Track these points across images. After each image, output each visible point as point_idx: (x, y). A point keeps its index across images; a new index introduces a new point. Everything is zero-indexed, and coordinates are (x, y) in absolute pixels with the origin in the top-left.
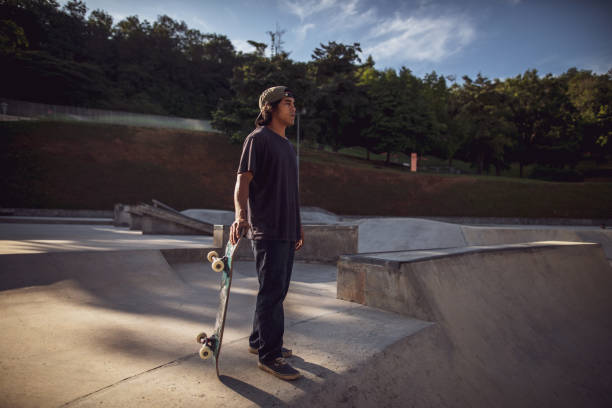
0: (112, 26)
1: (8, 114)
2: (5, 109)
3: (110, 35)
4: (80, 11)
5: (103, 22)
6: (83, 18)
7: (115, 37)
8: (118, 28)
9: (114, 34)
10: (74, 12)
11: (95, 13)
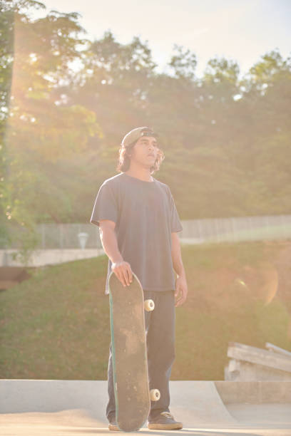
0: (240, 77)
1: (87, 247)
2: (83, 242)
3: (238, 92)
4: (187, 65)
5: (225, 73)
6: (192, 75)
7: (245, 94)
8: (248, 78)
9: (243, 89)
10: (179, 69)
11: (212, 63)
